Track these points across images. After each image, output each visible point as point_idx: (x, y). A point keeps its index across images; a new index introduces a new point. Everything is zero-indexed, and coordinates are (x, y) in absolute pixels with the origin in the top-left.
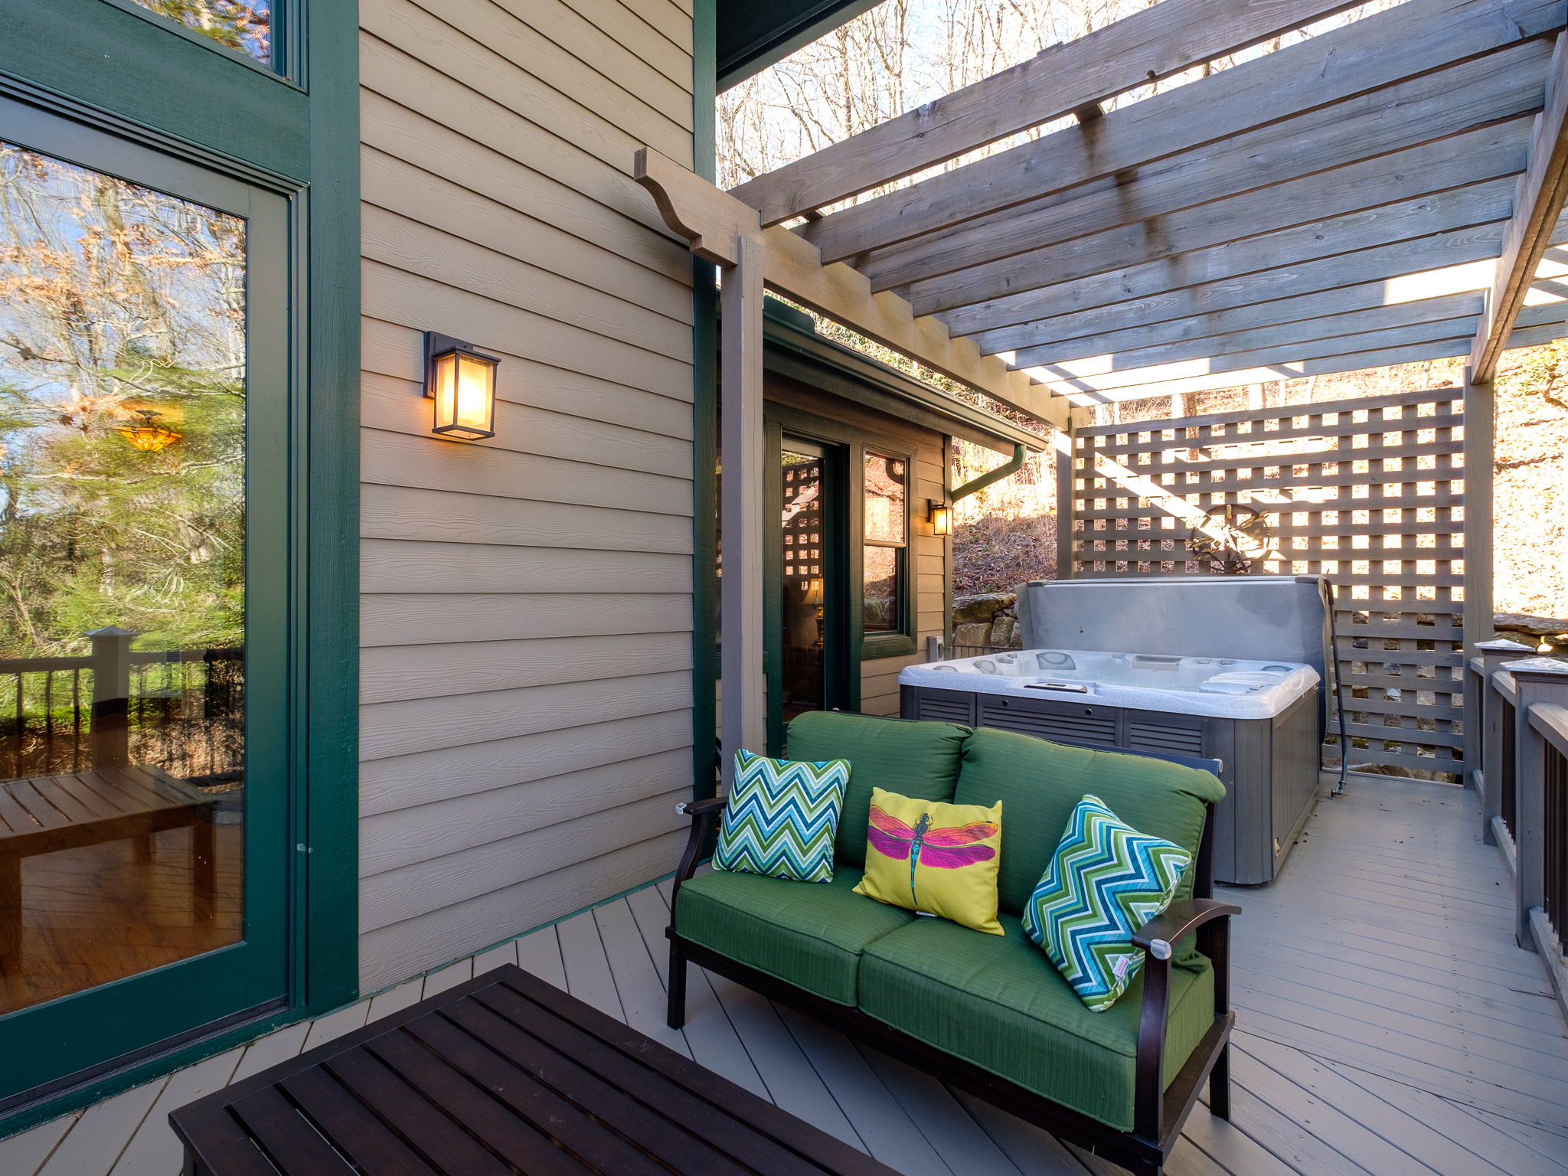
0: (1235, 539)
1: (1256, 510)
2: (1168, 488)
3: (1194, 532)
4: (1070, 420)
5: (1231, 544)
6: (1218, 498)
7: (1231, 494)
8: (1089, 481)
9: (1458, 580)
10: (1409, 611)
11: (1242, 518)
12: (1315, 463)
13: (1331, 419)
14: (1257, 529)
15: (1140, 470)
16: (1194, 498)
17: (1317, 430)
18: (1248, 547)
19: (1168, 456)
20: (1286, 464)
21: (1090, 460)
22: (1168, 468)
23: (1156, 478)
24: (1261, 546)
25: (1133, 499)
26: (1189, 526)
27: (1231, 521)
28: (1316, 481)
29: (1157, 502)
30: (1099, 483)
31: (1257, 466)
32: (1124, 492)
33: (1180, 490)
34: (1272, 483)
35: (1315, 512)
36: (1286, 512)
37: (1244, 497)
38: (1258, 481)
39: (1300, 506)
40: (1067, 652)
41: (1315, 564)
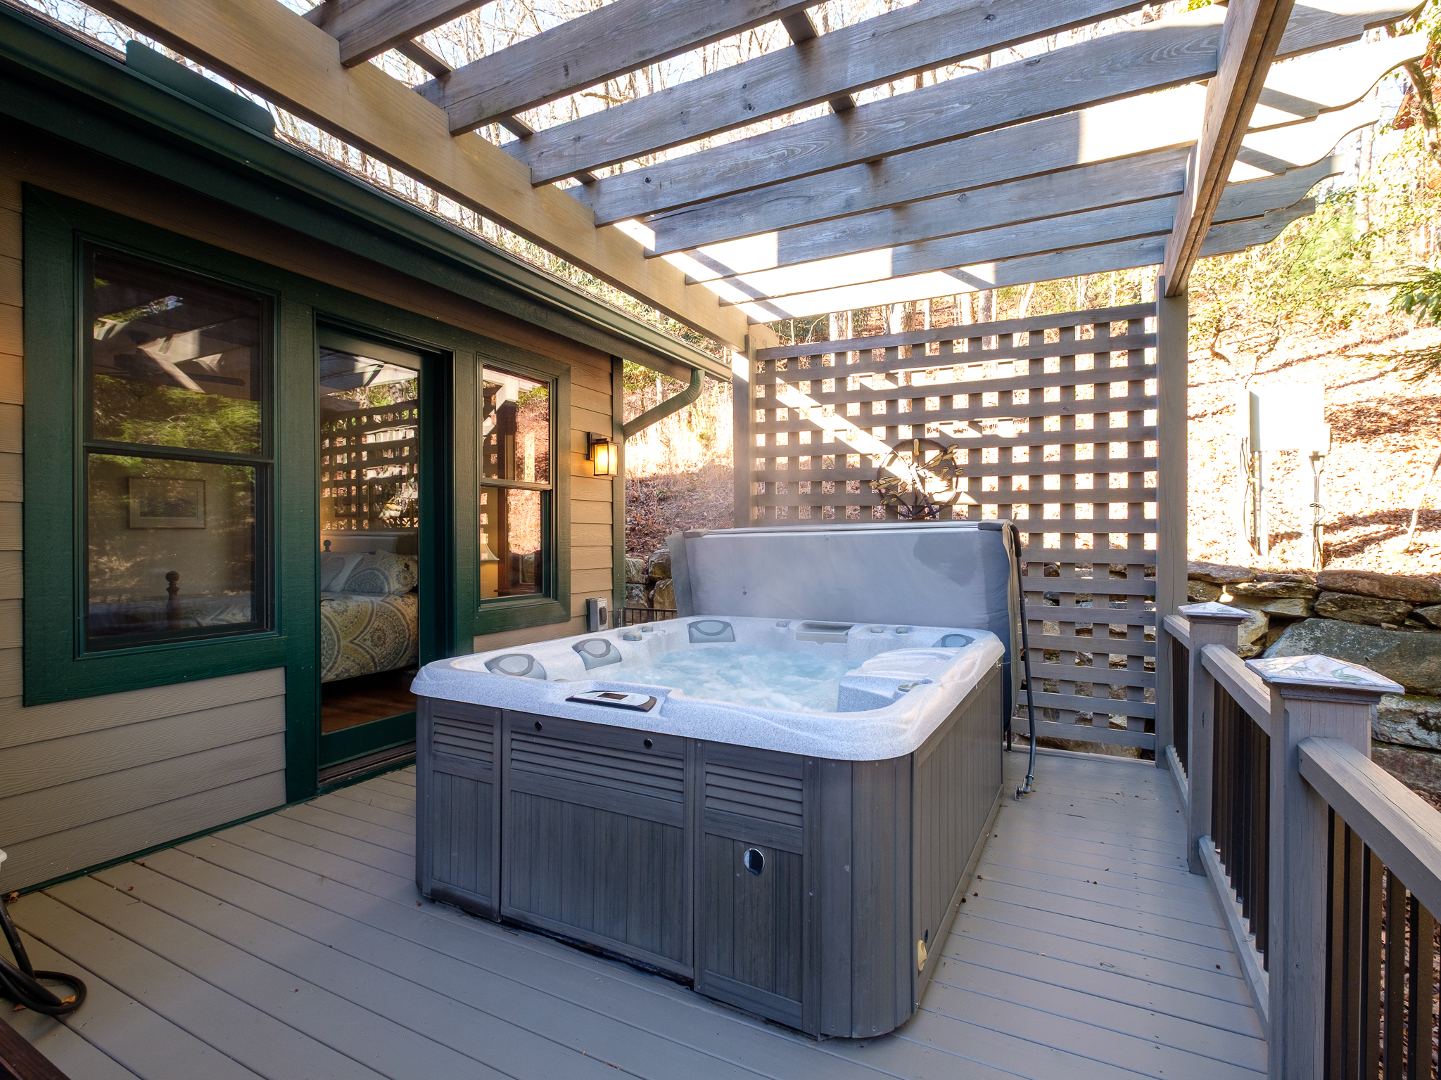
0: (923, 480)
1: (944, 446)
2: (853, 420)
3: (880, 472)
4: (747, 339)
5: (919, 486)
6: (905, 432)
7: (918, 427)
8: (771, 412)
9: (1151, 526)
10: (1101, 561)
11: (931, 455)
12: (1005, 389)
13: (1020, 339)
14: (947, 469)
15: (823, 398)
16: (881, 431)
17: (1006, 352)
18: (936, 488)
19: (853, 383)
20: (975, 391)
21: (771, 388)
22: (854, 396)
23: (841, 408)
24: (950, 487)
25: (817, 433)
26: (876, 464)
27: (919, 458)
28: (1006, 410)
29: (842, 437)
30: (781, 415)
31: (946, 394)
32: (807, 425)
33: (866, 422)
34: (961, 415)
35: (1005, 447)
36: (975, 449)
37: (933, 430)
38: (947, 413)
39: (991, 441)
40: (726, 619)
41: (1005, 508)
